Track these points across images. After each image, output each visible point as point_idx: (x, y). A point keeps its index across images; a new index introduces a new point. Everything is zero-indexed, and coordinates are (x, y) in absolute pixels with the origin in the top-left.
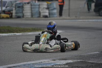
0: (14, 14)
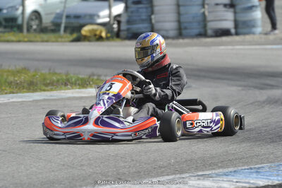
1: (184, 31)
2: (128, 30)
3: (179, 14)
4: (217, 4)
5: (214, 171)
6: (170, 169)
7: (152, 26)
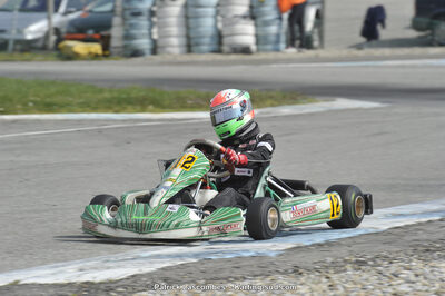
0: (116, 42)
1: (194, 48)
2: (125, 47)
3: (188, 27)
4: (236, 16)
7: (154, 42)
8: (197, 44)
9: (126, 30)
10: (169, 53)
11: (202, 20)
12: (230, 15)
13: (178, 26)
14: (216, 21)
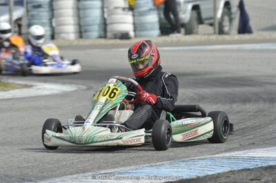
1: (84, 35)
3: (79, 17)
4: (116, 8)
5: (116, 170)
6: (73, 168)
7: (53, 29)
8: (86, 31)
9: (29, 20)
10: (64, 39)
11: (88, 11)
12: (112, 7)
13: (73, 16)
14: (103, 12)
